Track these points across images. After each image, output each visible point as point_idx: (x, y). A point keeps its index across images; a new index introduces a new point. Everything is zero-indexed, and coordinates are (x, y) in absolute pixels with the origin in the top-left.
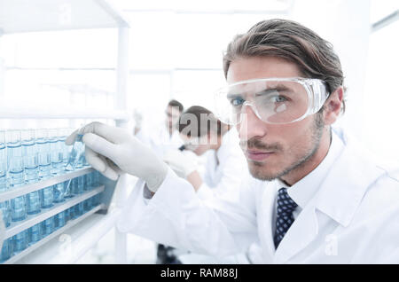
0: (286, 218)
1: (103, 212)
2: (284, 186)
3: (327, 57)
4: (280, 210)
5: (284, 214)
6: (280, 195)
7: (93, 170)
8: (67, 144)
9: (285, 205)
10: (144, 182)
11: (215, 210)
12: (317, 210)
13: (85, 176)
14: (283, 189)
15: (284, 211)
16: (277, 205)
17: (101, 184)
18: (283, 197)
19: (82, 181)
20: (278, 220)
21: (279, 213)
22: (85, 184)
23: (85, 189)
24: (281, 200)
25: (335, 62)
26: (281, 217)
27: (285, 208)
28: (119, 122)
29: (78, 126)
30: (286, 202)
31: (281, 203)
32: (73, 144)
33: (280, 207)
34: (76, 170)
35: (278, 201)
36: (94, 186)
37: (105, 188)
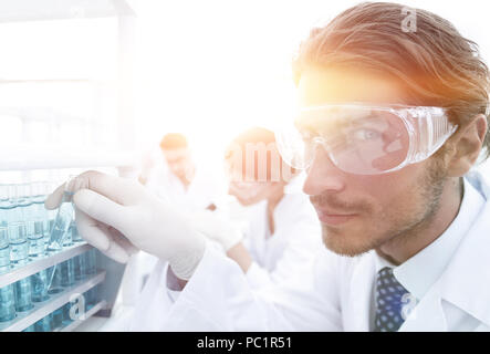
0: (391, 314)
1: (105, 314)
2: (387, 264)
3: (456, 66)
4: (382, 302)
5: (388, 308)
6: (381, 278)
7: (88, 246)
8: (48, 208)
9: (389, 294)
10: (167, 264)
11: (276, 305)
12: (443, 301)
13: (77, 258)
14: (386, 269)
15: (388, 303)
16: (377, 294)
17: (99, 271)
18: (386, 281)
19: (73, 266)
20: (378, 317)
21: (380, 307)
22: (77, 270)
23: (78, 278)
24: (383, 286)
25: (469, 73)
26: (385, 312)
27: (389, 298)
28: (123, 170)
29: (63, 178)
30: (392, 290)
31: (383, 291)
32: (58, 206)
33: (382, 297)
34: (65, 250)
35: (379, 288)
36: (89, 273)
37: (106, 277)
